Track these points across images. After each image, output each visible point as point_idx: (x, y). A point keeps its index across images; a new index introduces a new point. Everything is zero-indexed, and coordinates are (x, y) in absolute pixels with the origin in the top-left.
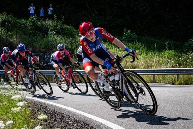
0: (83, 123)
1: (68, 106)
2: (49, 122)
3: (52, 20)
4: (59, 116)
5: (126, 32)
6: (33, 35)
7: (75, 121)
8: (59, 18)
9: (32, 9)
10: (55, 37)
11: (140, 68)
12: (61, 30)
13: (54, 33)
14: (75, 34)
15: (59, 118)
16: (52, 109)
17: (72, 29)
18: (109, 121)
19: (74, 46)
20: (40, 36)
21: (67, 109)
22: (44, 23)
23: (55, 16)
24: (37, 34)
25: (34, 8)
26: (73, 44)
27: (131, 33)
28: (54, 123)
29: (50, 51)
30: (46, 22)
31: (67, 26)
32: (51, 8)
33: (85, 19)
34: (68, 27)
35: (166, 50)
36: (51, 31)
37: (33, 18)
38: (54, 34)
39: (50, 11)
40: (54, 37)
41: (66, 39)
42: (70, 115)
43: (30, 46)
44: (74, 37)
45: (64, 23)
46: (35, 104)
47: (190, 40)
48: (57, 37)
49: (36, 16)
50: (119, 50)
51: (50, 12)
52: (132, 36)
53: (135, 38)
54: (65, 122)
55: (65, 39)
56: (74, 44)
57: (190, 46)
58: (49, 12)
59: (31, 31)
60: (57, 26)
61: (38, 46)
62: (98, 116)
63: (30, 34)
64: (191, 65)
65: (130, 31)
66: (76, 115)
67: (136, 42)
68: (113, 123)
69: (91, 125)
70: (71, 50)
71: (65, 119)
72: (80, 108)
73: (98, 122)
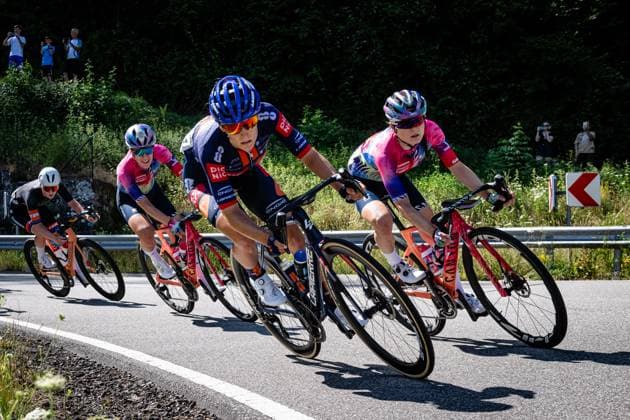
0: (177, 398)
1: (130, 348)
2: (71, 398)
3: (79, 78)
4: (100, 379)
5: (309, 117)
6: (17, 124)
7: (152, 393)
8: (100, 72)
9: (15, 44)
10: (90, 129)
11: (351, 229)
12: (108, 110)
13: (84, 118)
15: (102, 385)
16: (80, 355)
17: (142, 106)
18: (257, 392)
20: (41, 127)
21: (126, 355)
22: (54, 86)
23: (89, 67)
24: (31, 121)
25: (23, 40)
27: (325, 119)
28: (85, 400)
29: (73, 175)
30: (61, 84)
31: (124, 97)
32: (75, 42)
33: (183, 75)
34: (129, 100)
35: (431, 173)
36: (76, 113)
37: (18, 72)
38: (86, 123)
39: (71, 49)
40: (85, 132)
42: (136, 375)
43: (8, 159)
45: (120, 86)
46: (24, 340)
47: (504, 141)
48: (96, 130)
49: (28, 65)
50: (288, 173)
51: (72, 54)
52: (328, 128)
53: (337, 136)
54: (121, 397)
55: (118, 138)
57: (506, 162)
58: (68, 52)
59: (11, 110)
60: (94, 96)
61: (34, 159)
62: (222, 378)
63: (11, 121)
64: (510, 218)
65: (323, 114)
66: (154, 373)
67: (339, 148)
68: (268, 400)
69: (201, 405)
71: (121, 387)
72: (167, 353)
73: (224, 396)
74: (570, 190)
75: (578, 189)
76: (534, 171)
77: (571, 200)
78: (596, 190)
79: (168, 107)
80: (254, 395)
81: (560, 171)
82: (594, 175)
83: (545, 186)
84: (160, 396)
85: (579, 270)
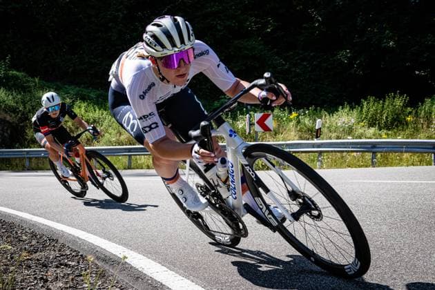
0: (48, 237)
4: (4, 229)
7: (34, 235)
12: (6, 79)
14: (30, 87)
17: (25, 77)
19: (28, 107)
26: (26, 103)
34: (18, 73)
41: (15, 94)
42: (25, 226)
44: (30, 92)
45: (13, 66)
54: (17, 238)
55: (12, 95)
56: (29, 103)
69: (61, 241)
70: (23, 114)
71: (16, 233)
72: (42, 214)
73: (74, 236)
74: (258, 122)
75: (261, 122)
76: (238, 112)
77: (257, 128)
78: (270, 122)
79: (40, 78)
80: (90, 234)
81: (252, 113)
82: (270, 115)
83: (244, 121)
84: (38, 237)
85: (262, 165)
